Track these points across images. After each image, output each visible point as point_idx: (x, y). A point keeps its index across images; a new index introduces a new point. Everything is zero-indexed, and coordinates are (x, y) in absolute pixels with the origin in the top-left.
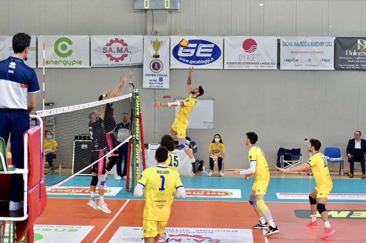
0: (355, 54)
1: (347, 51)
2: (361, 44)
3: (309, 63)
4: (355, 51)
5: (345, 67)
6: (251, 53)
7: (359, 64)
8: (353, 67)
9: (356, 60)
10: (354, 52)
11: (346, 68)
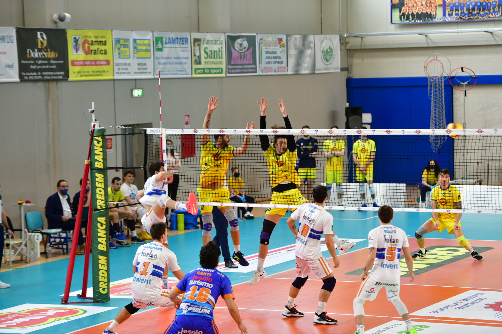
0: (37, 55)
1: (28, 50)
2: (41, 40)
4: (36, 50)
5: (28, 76)
7: (41, 70)
8: (36, 76)
9: (37, 65)
10: (35, 52)
11: (30, 77)
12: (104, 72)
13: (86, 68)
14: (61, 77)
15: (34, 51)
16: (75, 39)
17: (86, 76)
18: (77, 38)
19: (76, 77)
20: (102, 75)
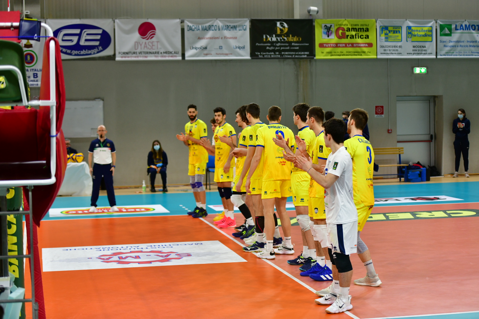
0: (274, 39)
2: (281, 28)
3: (219, 51)
4: (274, 36)
5: (263, 55)
6: (149, 40)
7: (280, 51)
8: (273, 55)
9: (276, 46)
10: (273, 37)
11: (265, 56)
12: (364, 52)
13: (339, 50)
14: (305, 56)
15: (271, 36)
16: (325, 27)
17: (340, 55)
18: (329, 26)
19: (325, 56)
20: (361, 55)
